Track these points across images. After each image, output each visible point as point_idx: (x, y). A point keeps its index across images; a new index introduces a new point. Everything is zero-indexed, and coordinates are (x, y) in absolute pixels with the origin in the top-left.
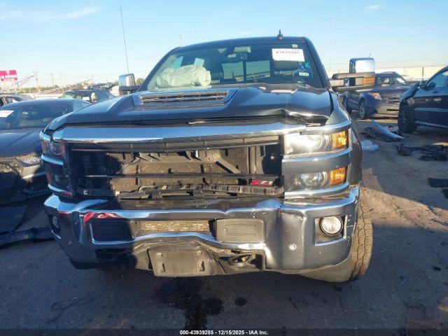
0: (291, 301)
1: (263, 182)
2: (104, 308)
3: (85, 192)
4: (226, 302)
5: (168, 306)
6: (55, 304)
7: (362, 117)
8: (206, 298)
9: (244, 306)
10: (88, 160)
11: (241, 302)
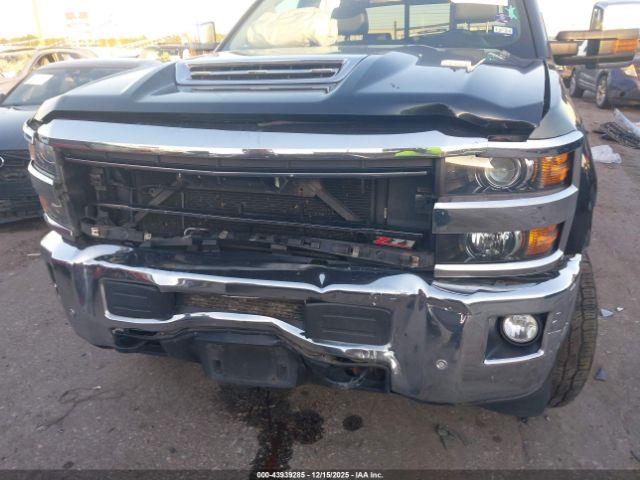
0: (437, 432)
1: (396, 242)
2: (136, 410)
3: (94, 232)
4: (329, 420)
5: (235, 418)
6: (66, 393)
7: (600, 103)
8: (298, 410)
9: (358, 432)
10: (99, 176)
11: (353, 423)
